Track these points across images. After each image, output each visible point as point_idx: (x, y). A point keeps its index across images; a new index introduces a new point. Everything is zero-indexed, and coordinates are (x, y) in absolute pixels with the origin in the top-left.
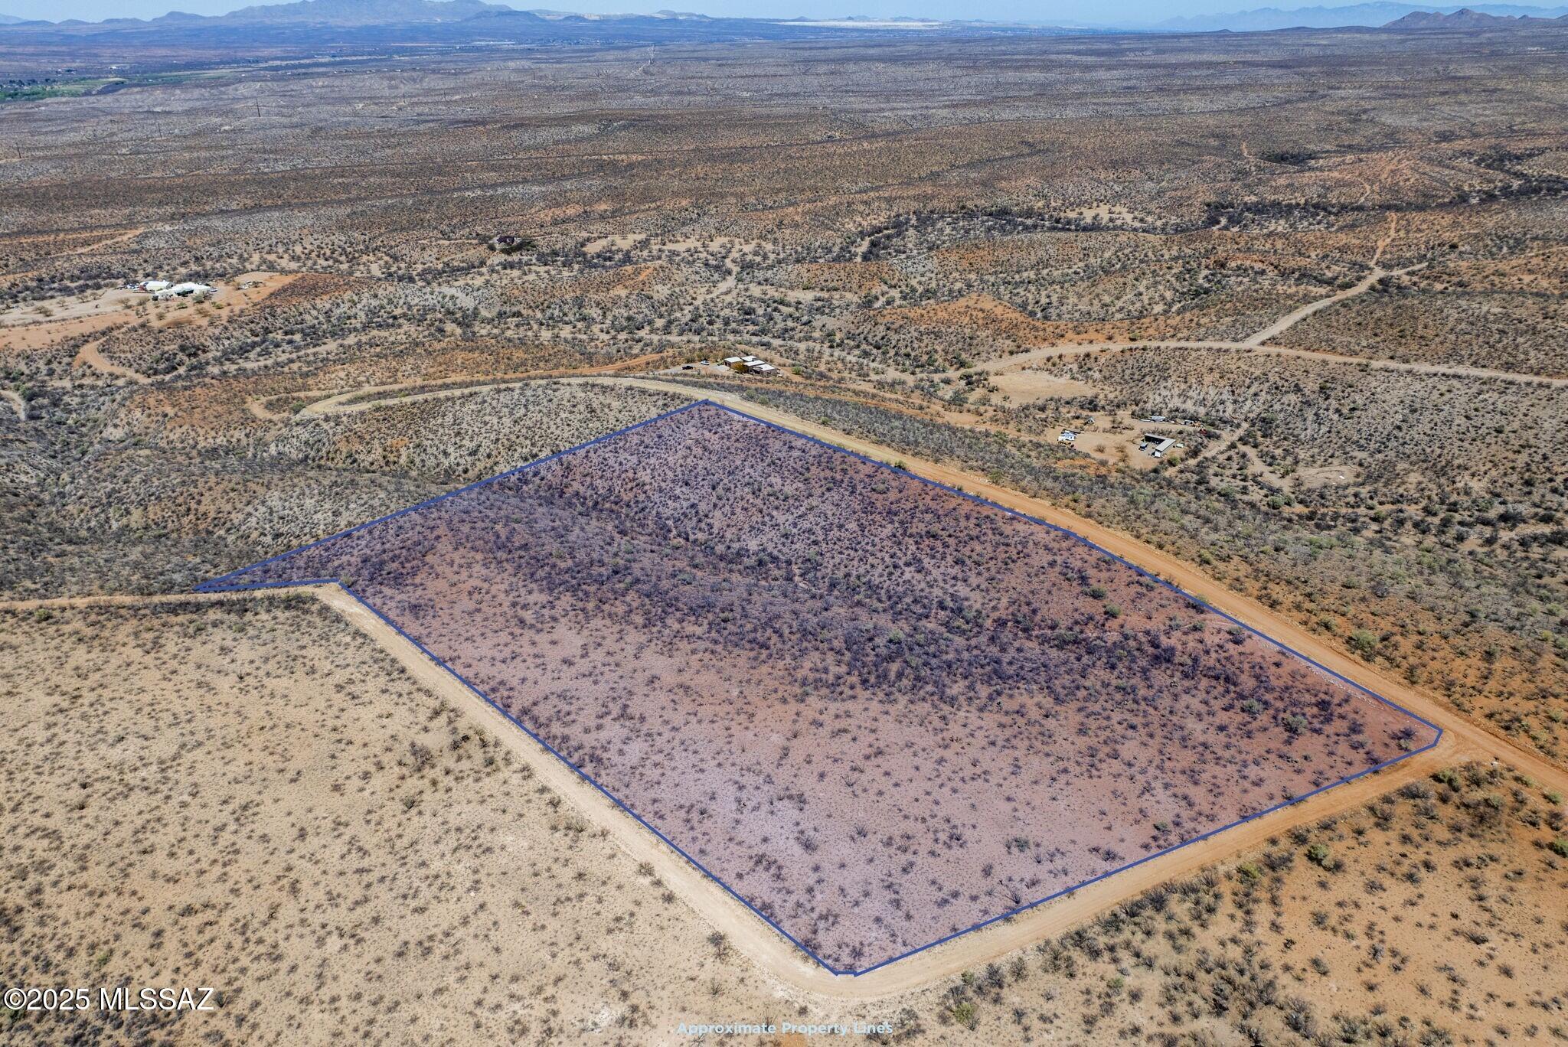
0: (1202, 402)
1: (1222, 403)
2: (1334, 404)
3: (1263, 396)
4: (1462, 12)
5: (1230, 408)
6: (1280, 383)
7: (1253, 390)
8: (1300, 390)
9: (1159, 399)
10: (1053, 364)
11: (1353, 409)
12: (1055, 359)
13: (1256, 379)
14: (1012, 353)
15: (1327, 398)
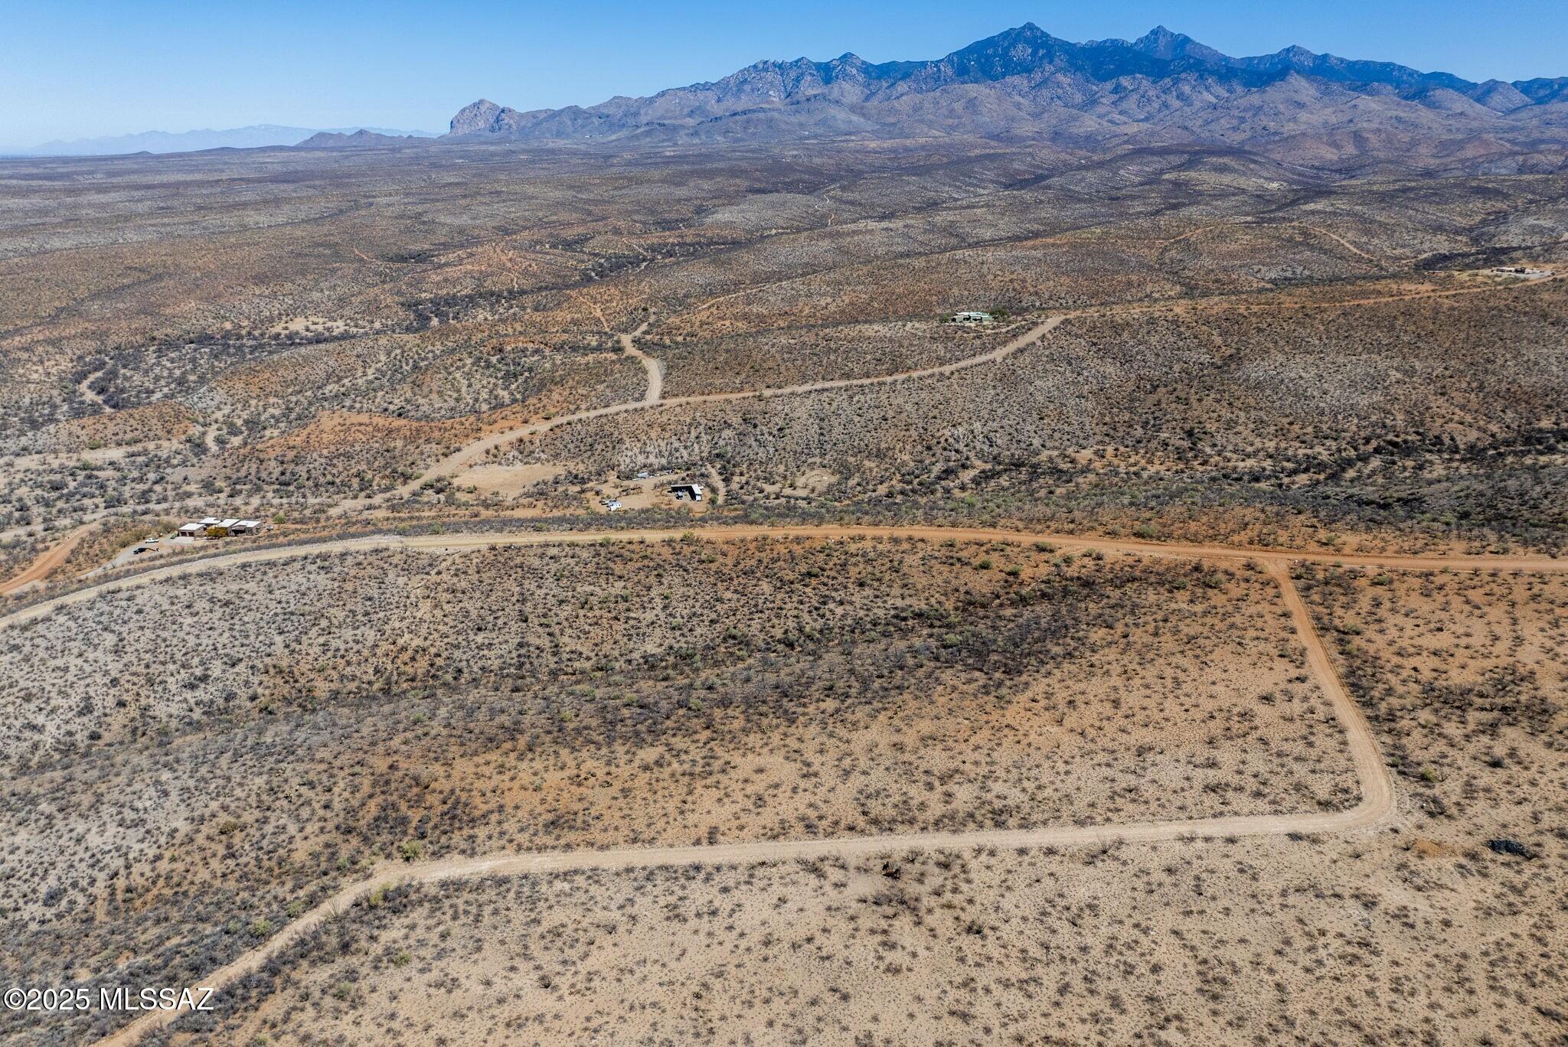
0: (660, 454)
1: (677, 450)
2: (765, 430)
3: (704, 438)
4: (361, 133)
5: (685, 454)
6: (710, 424)
7: (693, 434)
8: (730, 425)
9: (628, 461)
10: (494, 456)
11: (780, 430)
12: (493, 451)
13: (690, 425)
14: (445, 455)
15: (755, 426)
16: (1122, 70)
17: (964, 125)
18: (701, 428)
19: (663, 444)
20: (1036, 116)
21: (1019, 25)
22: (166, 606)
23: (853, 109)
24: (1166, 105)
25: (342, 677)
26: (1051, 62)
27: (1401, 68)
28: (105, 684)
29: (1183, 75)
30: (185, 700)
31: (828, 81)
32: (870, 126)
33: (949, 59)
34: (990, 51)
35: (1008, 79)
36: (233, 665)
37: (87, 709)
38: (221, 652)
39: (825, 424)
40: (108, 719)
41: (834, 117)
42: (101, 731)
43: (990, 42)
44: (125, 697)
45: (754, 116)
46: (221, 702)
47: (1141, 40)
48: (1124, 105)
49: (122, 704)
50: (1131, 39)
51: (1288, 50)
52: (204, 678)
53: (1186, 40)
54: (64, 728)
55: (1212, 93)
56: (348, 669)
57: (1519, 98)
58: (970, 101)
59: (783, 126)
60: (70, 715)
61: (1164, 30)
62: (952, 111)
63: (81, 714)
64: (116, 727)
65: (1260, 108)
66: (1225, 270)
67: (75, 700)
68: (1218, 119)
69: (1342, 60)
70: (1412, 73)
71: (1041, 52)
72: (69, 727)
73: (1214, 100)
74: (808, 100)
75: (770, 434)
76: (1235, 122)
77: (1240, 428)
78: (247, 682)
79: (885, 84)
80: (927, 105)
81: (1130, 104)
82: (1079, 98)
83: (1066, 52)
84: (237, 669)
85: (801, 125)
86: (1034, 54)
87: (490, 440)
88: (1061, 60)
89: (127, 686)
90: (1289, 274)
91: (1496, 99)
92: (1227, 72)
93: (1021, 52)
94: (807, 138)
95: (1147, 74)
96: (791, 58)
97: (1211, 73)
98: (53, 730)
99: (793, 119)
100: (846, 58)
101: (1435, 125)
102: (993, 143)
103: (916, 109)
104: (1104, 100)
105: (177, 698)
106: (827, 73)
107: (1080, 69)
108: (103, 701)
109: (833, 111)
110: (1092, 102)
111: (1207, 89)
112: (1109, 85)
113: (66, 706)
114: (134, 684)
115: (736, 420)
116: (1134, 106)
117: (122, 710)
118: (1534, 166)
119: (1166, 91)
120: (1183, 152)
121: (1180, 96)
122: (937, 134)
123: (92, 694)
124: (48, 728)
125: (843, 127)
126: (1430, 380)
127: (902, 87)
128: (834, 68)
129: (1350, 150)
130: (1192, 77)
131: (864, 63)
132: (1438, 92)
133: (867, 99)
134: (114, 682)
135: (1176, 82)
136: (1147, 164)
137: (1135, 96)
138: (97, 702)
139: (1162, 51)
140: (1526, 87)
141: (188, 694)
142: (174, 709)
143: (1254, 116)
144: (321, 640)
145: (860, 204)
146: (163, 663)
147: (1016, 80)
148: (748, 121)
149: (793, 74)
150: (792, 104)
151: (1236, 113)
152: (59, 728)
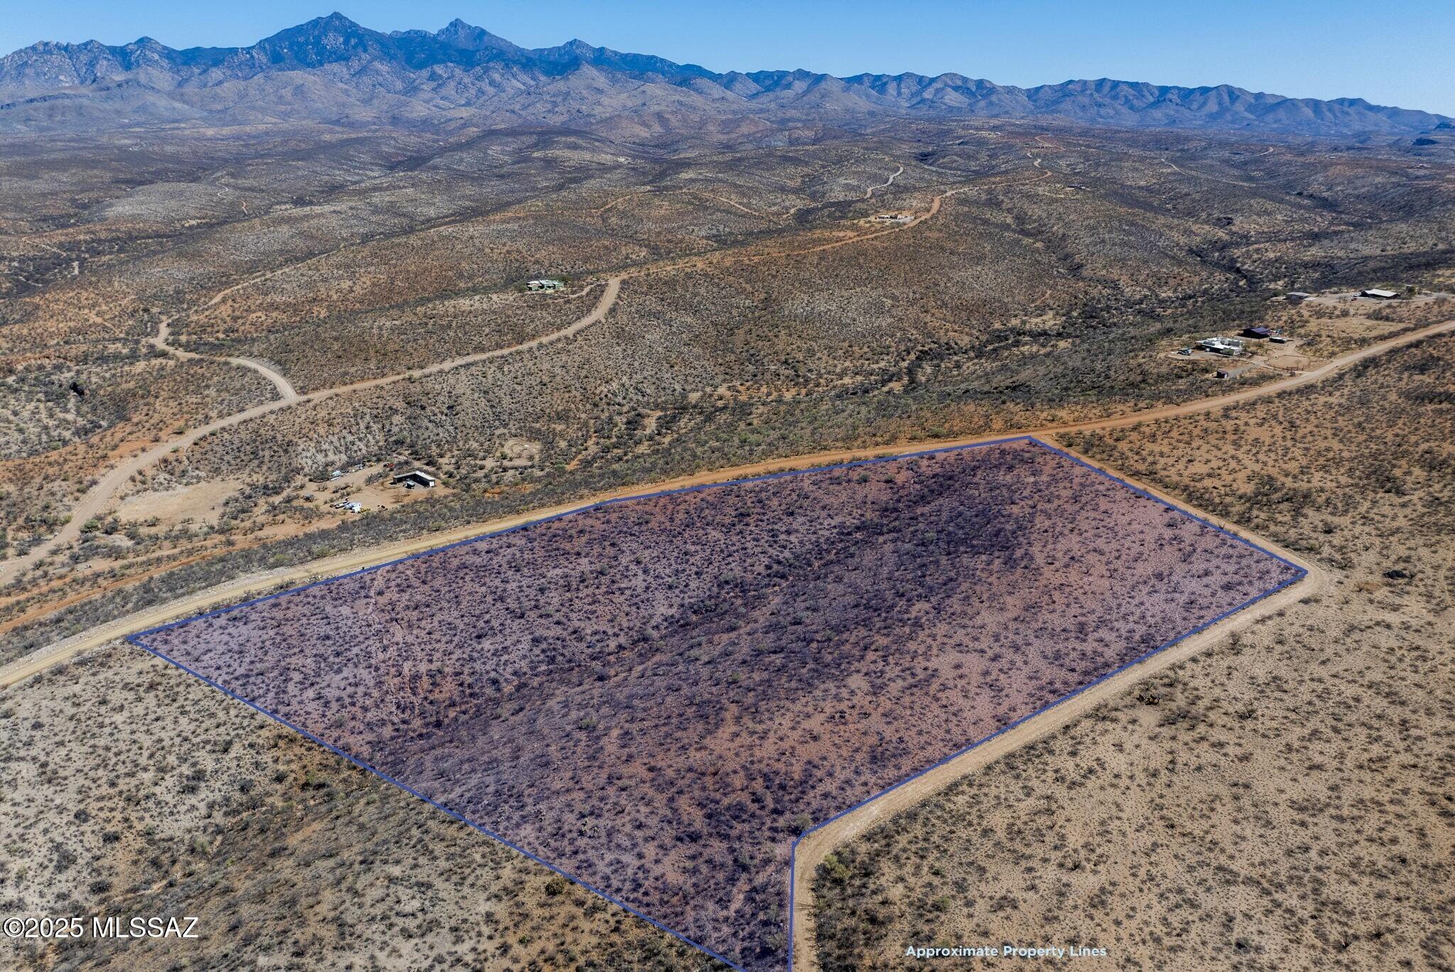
2: (435, 410)
6: (375, 412)
8: (396, 411)
10: (141, 482)
11: (450, 408)
12: (139, 478)
13: (355, 415)
14: (83, 491)
15: (423, 408)
16: (432, 60)
17: (298, 112)
18: (368, 417)
19: (335, 439)
20: (367, 102)
21: (325, 13)
22: (70, 711)
23: (171, 95)
24: (481, 92)
25: (369, 725)
26: (365, 51)
27: (662, 60)
28: (69, 823)
29: (491, 64)
30: (193, 807)
31: (128, 67)
32: (196, 113)
33: (261, 45)
34: (301, 39)
35: (327, 66)
36: (226, 751)
37: (65, 860)
38: (195, 740)
39: (491, 396)
40: (105, 862)
41: (154, 104)
42: (104, 877)
43: (299, 29)
44: (110, 828)
45: (59, 102)
46: (237, 796)
47: (442, 32)
48: (444, 92)
49: (112, 838)
50: (433, 30)
51: (571, 43)
52: (199, 776)
53: (483, 33)
54: (50, 894)
55: (517, 82)
56: (369, 715)
57: (753, 87)
58: (297, 88)
59: (96, 113)
60: (47, 874)
61: (462, 23)
62: (281, 97)
63: (60, 868)
64: (121, 867)
65: (568, 93)
66: (669, 231)
67: (41, 854)
68: (534, 103)
69: (616, 53)
70: (671, 65)
71: (353, 41)
72: (55, 889)
73: (523, 87)
74: (120, 86)
75: (442, 413)
76: (549, 106)
77: (819, 355)
78: (257, 765)
79: (196, 71)
80: (252, 92)
81: (450, 89)
82: (399, 85)
83: (378, 42)
84: (232, 754)
85: (118, 112)
86: (346, 42)
87: (128, 467)
88: (374, 49)
89: (102, 815)
90: (714, 232)
91: (738, 86)
92: (529, 62)
93: (333, 41)
94: (130, 126)
95: (458, 63)
96: (76, 40)
97: (515, 62)
98: (37, 900)
99: (106, 106)
100: (143, 42)
101: (707, 108)
102: (338, 129)
103: (242, 96)
104: (425, 87)
105: (183, 808)
106: (123, 56)
107: (392, 57)
108: (83, 843)
109: (151, 98)
110: (412, 90)
111: (514, 76)
112: (425, 73)
113: (34, 866)
114: (112, 810)
115: (400, 404)
116: (453, 92)
117: (117, 845)
118: (797, 139)
119: (479, 78)
120: (531, 133)
121: (492, 83)
122: (274, 120)
123: (59, 839)
124: (28, 900)
125: (167, 114)
126: (912, 303)
127: (216, 74)
128: (132, 53)
129: (658, 129)
130: (499, 66)
131: (165, 48)
132: (698, 81)
133: (180, 85)
134: (82, 816)
135: (486, 70)
136: (507, 144)
137: (452, 84)
138: (72, 846)
139: (462, 40)
140: (757, 77)
141: (192, 800)
142: (186, 821)
143: (564, 100)
144: (310, 693)
145: (263, 191)
146: (131, 775)
147: (335, 67)
148: (52, 108)
149: (84, 58)
150: (101, 89)
151: (547, 97)
152: (42, 895)
